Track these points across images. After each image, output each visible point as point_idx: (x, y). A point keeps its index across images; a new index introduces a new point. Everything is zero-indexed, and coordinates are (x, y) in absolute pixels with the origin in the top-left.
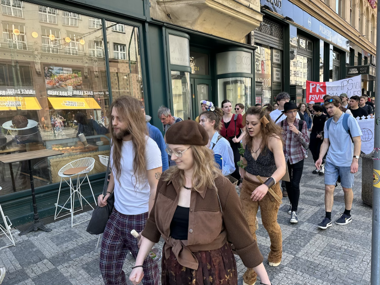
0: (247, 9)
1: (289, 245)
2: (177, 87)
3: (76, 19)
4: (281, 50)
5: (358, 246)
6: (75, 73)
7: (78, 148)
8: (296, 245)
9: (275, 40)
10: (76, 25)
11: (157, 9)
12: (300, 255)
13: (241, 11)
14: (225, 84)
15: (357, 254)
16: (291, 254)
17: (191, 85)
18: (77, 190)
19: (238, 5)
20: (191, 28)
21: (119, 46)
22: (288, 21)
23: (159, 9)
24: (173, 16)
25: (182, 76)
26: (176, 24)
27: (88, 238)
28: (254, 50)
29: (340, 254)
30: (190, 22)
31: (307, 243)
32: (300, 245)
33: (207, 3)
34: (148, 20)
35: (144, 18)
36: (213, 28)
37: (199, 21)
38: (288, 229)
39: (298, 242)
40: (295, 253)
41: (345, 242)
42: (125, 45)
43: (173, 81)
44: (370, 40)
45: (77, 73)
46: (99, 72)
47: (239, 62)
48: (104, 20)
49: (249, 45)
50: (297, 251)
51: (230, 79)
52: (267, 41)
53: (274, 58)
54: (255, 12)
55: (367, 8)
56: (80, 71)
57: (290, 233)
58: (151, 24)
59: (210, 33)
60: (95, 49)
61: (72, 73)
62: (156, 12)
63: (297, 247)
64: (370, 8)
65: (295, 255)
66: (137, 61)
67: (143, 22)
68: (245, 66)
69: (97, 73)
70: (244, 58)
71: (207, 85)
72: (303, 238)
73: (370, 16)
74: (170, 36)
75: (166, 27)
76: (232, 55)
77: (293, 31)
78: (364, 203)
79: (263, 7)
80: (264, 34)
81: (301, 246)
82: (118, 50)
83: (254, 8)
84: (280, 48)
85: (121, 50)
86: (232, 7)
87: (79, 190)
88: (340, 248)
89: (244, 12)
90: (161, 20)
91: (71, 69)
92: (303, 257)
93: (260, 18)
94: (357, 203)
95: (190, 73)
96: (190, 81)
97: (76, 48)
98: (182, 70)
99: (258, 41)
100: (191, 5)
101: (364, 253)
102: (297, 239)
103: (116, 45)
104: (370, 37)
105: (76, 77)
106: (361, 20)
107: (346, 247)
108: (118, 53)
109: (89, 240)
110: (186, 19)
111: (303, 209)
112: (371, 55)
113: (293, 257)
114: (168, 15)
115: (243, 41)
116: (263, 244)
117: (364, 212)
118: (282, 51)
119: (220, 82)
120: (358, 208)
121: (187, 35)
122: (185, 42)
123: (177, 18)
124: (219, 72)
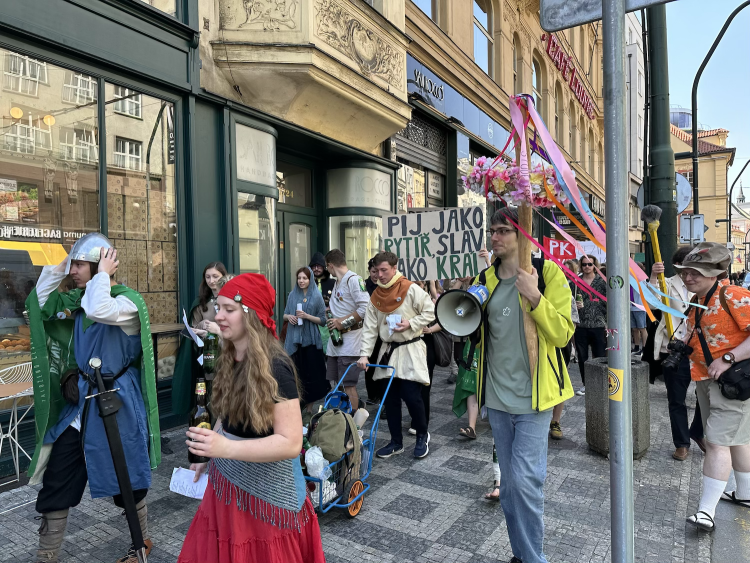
0: (385, 94)
1: (462, 533)
2: (248, 224)
3: (36, 82)
4: (442, 175)
5: (585, 527)
6: (23, 191)
7: (19, 342)
8: (476, 532)
9: (432, 157)
10: (33, 92)
11: (214, 73)
12: (483, 550)
13: (374, 97)
14: (344, 227)
15: (584, 542)
16: (467, 549)
17: (278, 224)
18: (9, 435)
19: (369, 85)
20: (280, 117)
21: (127, 144)
22: (454, 125)
23: (219, 75)
24: (246, 89)
25: (258, 205)
26: (250, 105)
27: (29, 544)
28: (395, 169)
29: (554, 543)
30: (280, 106)
31: (495, 527)
32: (483, 532)
33: (312, 75)
34: (196, 91)
35: (187, 86)
36: (321, 122)
37: (296, 106)
38: (460, 503)
39: (480, 527)
40: (474, 547)
41: (563, 522)
42: (141, 143)
43: (241, 212)
44: (587, 171)
45: (28, 191)
46: (78, 191)
47: (370, 189)
48: (102, 80)
49: (386, 160)
50: (479, 543)
51: (353, 219)
52: (418, 156)
53: (431, 188)
54: (397, 102)
55: (582, 118)
56: (34, 186)
57: (465, 509)
58: (200, 100)
59: (317, 131)
60: (74, 145)
61: (16, 189)
62: (212, 79)
63: (478, 537)
64: (586, 118)
65: (473, 551)
66: (164, 175)
67: (185, 94)
68: (378, 197)
69: (75, 193)
70: (378, 182)
71: (308, 225)
72: (488, 517)
73: (587, 131)
74: (238, 126)
75: (232, 109)
76: (356, 175)
77: (463, 144)
78: (590, 450)
79: (413, 95)
80: (414, 144)
81: (485, 534)
82: (124, 152)
83: (397, 94)
84: (441, 171)
85: (131, 152)
86: (357, 88)
87: (13, 434)
88: (554, 533)
89: (378, 99)
90: (222, 95)
91: (14, 182)
92: (490, 555)
93: (408, 114)
94: (579, 450)
95: (277, 199)
96: (276, 216)
97: (32, 139)
98: (261, 191)
99: (402, 155)
100: (281, 74)
101: (596, 539)
102: (478, 520)
103: (120, 140)
104: (587, 165)
105: (24, 198)
106: (572, 136)
107: (564, 531)
108: (124, 157)
109: (29, 549)
110: (270, 99)
111: (487, 463)
112: (591, 196)
113: (471, 555)
114: (236, 88)
115: (376, 151)
116: (413, 534)
117: (592, 465)
118: (443, 177)
119: (333, 223)
120: (580, 458)
121: (272, 129)
122: (268, 142)
123: (253, 96)
124: (332, 204)
